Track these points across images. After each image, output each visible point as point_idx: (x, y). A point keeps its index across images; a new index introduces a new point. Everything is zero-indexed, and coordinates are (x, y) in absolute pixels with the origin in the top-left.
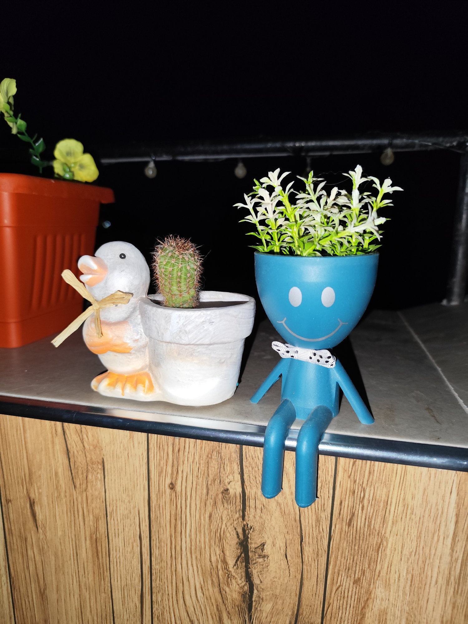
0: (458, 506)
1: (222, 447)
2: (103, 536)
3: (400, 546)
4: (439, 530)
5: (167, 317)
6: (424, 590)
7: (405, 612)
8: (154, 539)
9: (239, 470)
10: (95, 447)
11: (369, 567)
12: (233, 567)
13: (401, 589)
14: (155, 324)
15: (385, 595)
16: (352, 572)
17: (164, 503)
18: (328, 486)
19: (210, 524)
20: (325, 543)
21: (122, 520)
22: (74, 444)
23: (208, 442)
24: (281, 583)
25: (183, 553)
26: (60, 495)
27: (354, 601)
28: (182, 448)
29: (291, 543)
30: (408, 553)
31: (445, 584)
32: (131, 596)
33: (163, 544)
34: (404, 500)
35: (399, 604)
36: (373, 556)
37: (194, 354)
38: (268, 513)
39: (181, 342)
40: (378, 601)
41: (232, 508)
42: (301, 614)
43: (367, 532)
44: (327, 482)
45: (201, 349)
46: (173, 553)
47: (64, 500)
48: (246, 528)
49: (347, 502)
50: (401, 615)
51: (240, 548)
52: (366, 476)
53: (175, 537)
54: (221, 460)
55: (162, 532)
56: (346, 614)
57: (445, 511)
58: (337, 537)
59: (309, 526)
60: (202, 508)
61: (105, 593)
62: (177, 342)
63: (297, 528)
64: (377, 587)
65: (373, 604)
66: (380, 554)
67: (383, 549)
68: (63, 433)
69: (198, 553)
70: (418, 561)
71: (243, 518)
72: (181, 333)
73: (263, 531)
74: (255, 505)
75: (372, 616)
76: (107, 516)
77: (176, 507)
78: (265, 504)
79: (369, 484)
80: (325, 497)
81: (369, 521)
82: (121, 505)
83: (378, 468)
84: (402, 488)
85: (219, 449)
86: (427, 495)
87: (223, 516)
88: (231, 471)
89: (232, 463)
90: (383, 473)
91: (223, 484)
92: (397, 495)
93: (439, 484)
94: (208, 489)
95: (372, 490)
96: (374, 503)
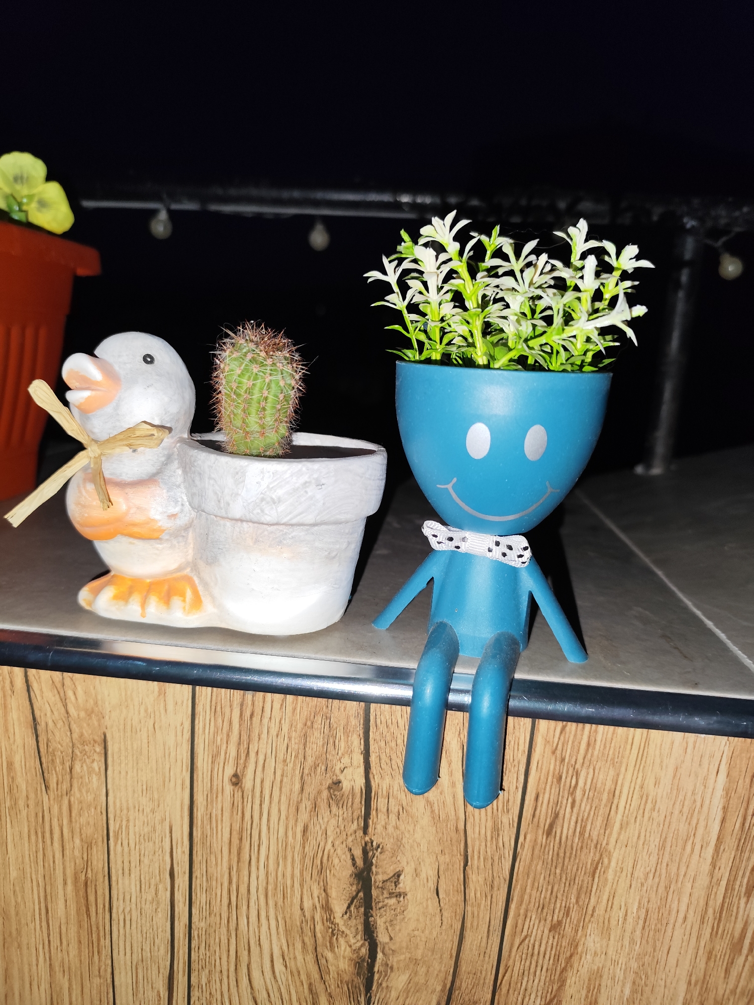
0: (727, 794)
1: (333, 707)
2: (100, 876)
3: (630, 864)
4: (694, 835)
5: (237, 473)
6: (664, 933)
7: (632, 973)
8: (199, 876)
9: (362, 747)
10: (90, 713)
11: (577, 902)
12: (343, 916)
13: (627, 934)
14: (213, 485)
15: (601, 947)
16: (549, 911)
17: (220, 812)
18: (516, 769)
19: (304, 844)
20: (505, 866)
21: (137, 844)
22: (49, 709)
23: (308, 698)
24: (427, 938)
25: (251, 896)
26: (15, 804)
27: (549, 960)
28: (258, 711)
29: (448, 869)
30: (642, 876)
31: (698, 922)
32: (150, 979)
33: (214, 883)
34: (642, 788)
35: (622, 960)
36: (586, 882)
37: (285, 542)
38: (410, 819)
39: (263, 520)
40: (588, 957)
41: (345, 813)
42: (457, 988)
43: (578, 844)
44: (516, 762)
45: (297, 532)
46: (234, 899)
47: (24, 813)
48: (368, 848)
49: (547, 796)
50: (625, 978)
51: (355, 882)
52: (582, 751)
53: (238, 871)
54: (330, 731)
55: (214, 862)
56: (533, 981)
57: (707, 802)
58: (526, 855)
59: (479, 839)
60: (291, 816)
61: (100, 976)
62: (255, 519)
63: (460, 844)
64: (588, 934)
65: (580, 962)
66: (596, 880)
67: (603, 870)
68: (26, 688)
69: (280, 896)
70: (658, 887)
71: (365, 832)
72: (263, 503)
73: (399, 850)
74: (388, 807)
75: (577, 983)
76: (108, 839)
77: (243, 817)
78: (405, 804)
79: (587, 763)
80: (511, 789)
81: (583, 826)
82: (137, 818)
83: (603, 736)
84: (639, 768)
85: (327, 713)
86: (680, 778)
87: (328, 828)
88: (346, 750)
89: (350, 735)
90: (611, 744)
91: (332, 772)
92: (630, 780)
93: (699, 760)
94: (304, 782)
95: (590, 773)
96: (593, 795)
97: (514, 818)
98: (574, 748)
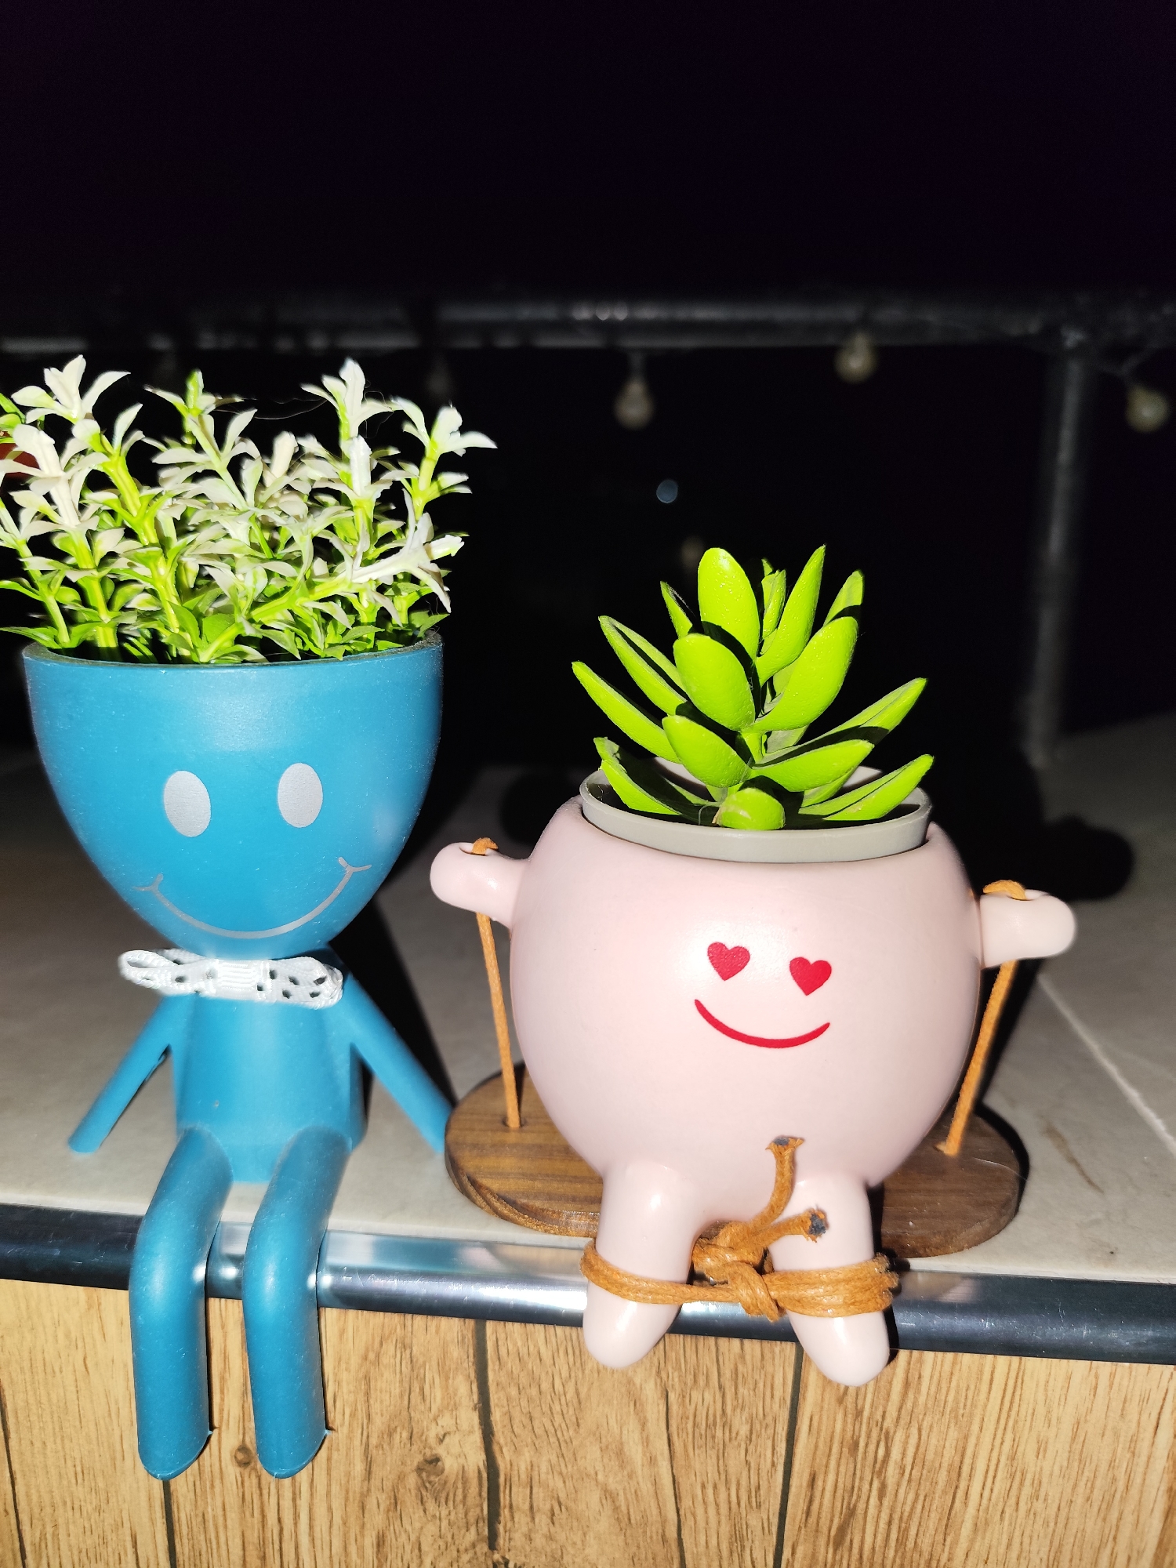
1: (415, 1327)
4: (1115, 1538)
9: (475, 1397)
17: (220, 1512)
18: (770, 1431)
34: (1013, 1459)
38: (575, 1524)
41: (453, 1514)
43: (894, 1561)
44: (769, 1419)
49: (831, 1478)
54: (413, 1370)
57: (1138, 1480)
59: (708, 1555)
60: (352, 1520)
71: (492, 1544)
74: (531, 1501)
76: (24, 1557)
77: (263, 1521)
78: (562, 1496)
79: (905, 1418)
80: (762, 1466)
81: (902, 1529)
82: (71, 1520)
83: (933, 1369)
84: (1006, 1425)
85: (404, 1338)
86: (1085, 1440)
87: (422, 1539)
88: (446, 1402)
89: (451, 1376)
90: (950, 1382)
91: (422, 1442)
92: (990, 1447)
93: (1121, 1406)
94: (371, 1461)
95: (911, 1436)
96: (919, 1474)
97: (771, 1517)
98: (879, 1393)
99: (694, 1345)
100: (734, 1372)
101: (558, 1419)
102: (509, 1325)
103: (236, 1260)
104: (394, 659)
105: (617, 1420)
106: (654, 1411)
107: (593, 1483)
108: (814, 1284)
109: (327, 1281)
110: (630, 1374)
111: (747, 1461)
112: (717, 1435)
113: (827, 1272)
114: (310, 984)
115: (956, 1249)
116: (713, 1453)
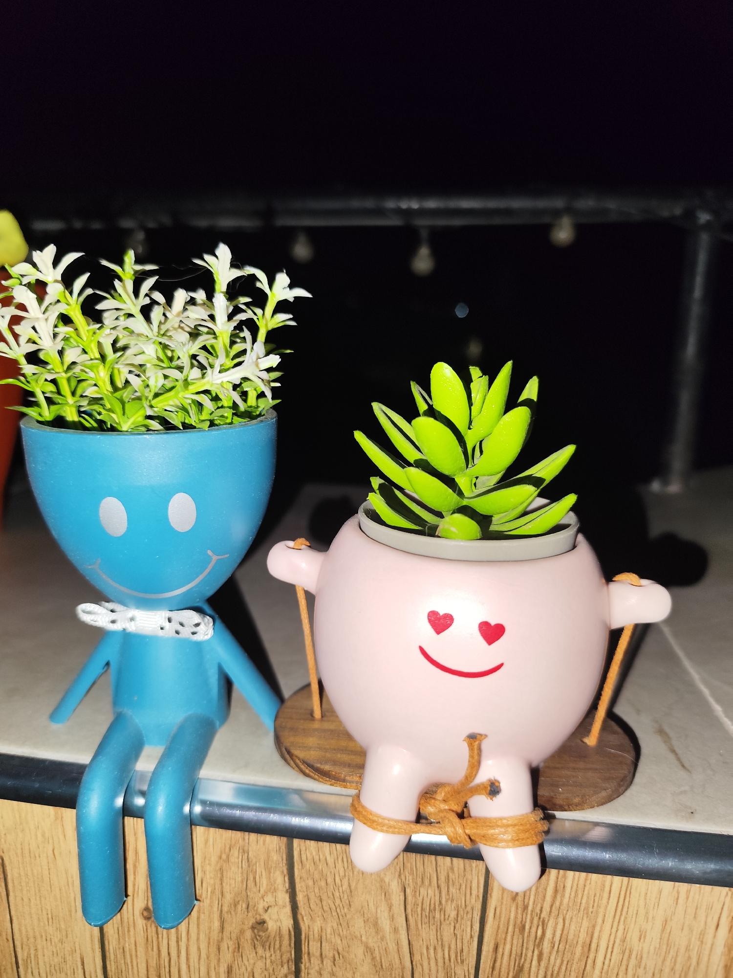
1: (251, 840)
9: (287, 885)
17: (133, 947)
18: (470, 916)
21: (49, 975)
34: (624, 941)
38: (348, 966)
41: (273, 956)
44: (469, 908)
49: (508, 947)
52: (549, 898)
54: (249, 866)
57: (705, 959)
60: (212, 956)
74: (321, 951)
76: (18, 967)
77: (159, 954)
78: (340, 949)
79: (555, 912)
80: (464, 937)
82: (45, 947)
83: (573, 883)
84: (620, 919)
85: (244, 846)
86: (670, 931)
87: (255, 970)
88: (269, 887)
89: (272, 871)
90: (584, 891)
91: (254, 911)
92: (609, 933)
93: (694, 911)
94: (223, 921)
95: (559, 924)
96: (564, 948)
97: (470, 969)
98: (538, 895)
99: (422, 859)
100: (447, 877)
101: (338, 902)
102: (308, 842)
103: (143, 794)
104: (242, 429)
105: (374, 904)
106: (397, 899)
107: (359, 942)
108: (493, 826)
109: (198, 809)
110: (382, 875)
111: (455, 934)
112: (436, 916)
113: (501, 819)
114: (191, 627)
115: (589, 807)
116: (433, 928)
